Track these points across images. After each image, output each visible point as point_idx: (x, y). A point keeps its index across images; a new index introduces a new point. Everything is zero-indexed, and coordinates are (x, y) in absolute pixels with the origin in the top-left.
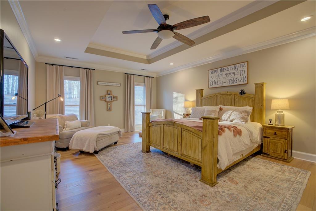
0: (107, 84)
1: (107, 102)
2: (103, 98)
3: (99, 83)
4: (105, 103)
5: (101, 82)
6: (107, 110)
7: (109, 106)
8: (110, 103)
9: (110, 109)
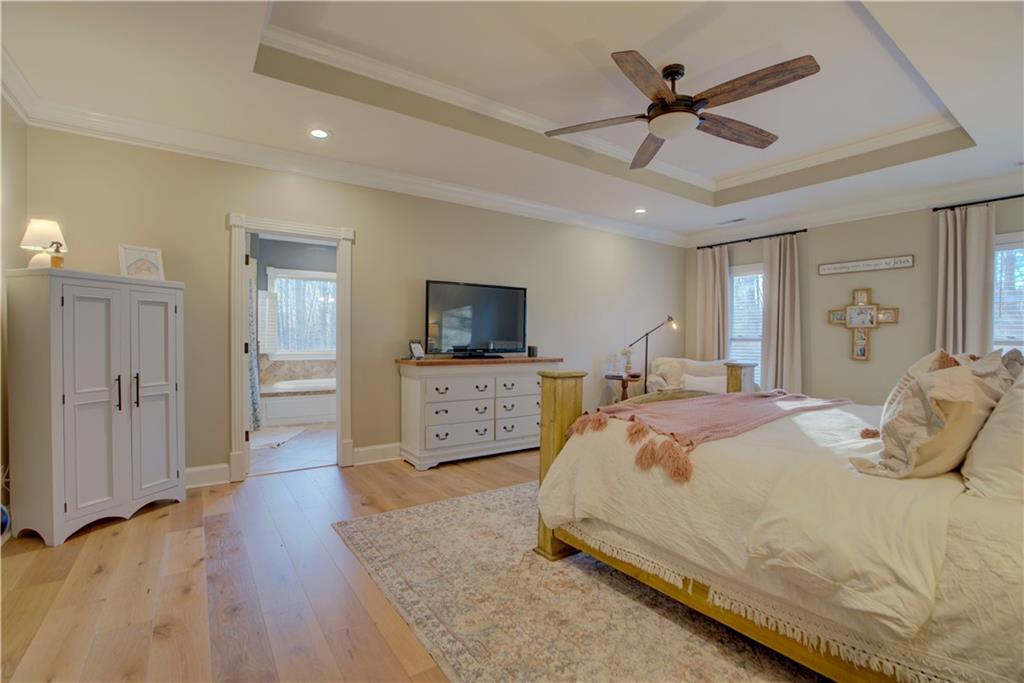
0: (852, 267)
1: (852, 329)
2: (837, 318)
3: (824, 270)
4: (844, 335)
5: (830, 266)
6: (853, 359)
7: (860, 344)
8: (867, 331)
9: (864, 355)
